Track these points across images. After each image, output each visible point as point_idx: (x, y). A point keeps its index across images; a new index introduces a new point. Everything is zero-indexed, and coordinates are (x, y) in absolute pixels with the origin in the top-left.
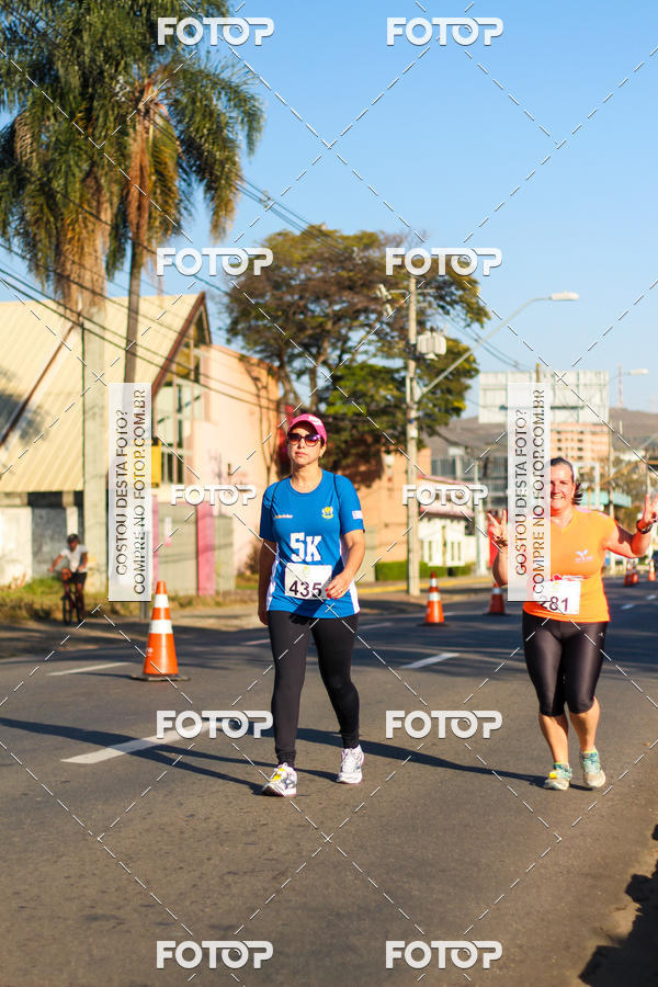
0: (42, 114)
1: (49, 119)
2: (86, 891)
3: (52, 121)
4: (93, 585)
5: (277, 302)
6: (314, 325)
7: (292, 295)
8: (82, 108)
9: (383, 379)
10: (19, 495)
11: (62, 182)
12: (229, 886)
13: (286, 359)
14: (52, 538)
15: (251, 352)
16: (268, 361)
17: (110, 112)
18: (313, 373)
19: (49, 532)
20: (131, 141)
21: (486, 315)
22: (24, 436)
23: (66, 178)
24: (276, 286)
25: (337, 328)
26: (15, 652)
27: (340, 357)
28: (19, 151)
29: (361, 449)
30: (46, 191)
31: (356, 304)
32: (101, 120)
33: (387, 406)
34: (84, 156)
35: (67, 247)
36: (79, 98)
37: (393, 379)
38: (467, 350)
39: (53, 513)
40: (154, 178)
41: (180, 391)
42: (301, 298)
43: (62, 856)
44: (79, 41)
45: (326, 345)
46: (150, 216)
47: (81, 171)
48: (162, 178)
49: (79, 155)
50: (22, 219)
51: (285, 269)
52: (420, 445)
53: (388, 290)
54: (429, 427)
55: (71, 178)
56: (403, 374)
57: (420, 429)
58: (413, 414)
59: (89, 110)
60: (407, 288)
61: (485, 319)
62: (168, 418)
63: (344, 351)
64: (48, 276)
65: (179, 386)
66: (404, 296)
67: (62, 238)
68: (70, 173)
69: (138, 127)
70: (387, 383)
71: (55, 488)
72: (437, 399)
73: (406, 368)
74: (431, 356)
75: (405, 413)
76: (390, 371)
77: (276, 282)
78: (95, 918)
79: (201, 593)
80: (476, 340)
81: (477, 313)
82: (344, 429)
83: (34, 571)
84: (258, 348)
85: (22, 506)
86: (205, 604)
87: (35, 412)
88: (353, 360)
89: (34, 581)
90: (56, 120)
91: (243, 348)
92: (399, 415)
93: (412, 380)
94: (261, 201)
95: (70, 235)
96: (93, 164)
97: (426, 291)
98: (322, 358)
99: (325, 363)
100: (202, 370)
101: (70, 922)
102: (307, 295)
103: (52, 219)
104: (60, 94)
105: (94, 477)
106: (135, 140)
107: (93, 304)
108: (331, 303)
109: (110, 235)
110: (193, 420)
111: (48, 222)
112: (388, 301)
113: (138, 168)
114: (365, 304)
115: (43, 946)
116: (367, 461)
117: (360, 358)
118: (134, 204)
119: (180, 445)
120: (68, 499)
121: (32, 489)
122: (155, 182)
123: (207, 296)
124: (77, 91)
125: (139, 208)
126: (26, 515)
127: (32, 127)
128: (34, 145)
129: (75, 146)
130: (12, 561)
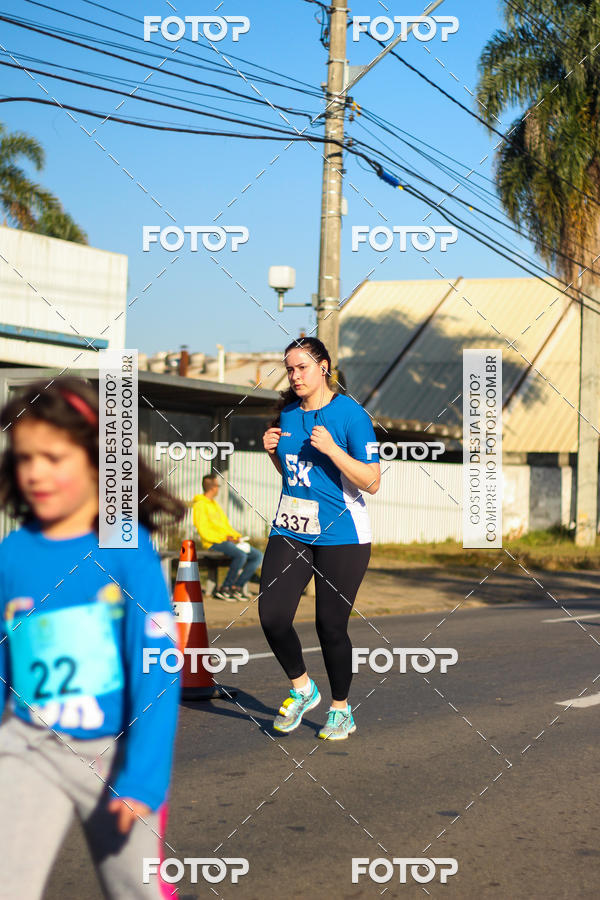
0: (551, 108)
1: (557, 112)
2: (578, 827)
3: (560, 114)
4: (584, 539)
8: (587, 103)
10: (519, 454)
11: (566, 170)
14: (548, 495)
19: (545, 489)
22: (526, 400)
23: (571, 166)
26: (512, 599)
28: (528, 141)
30: (553, 178)
34: (588, 146)
35: (571, 229)
36: (584, 94)
39: (549, 471)
43: (557, 792)
44: (585, 42)
47: (585, 160)
49: (583, 146)
50: (530, 203)
55: (576, 167)
59: (593, 105)
68: (574, 163)
71: (551, 449)
78: (586, 853)
83: (530, 524)
85: (522, 464)
87: (536, 380)
89: (530, 533)
90: (563, 113)
95: (573, 220)
96: (596, 155)
101: (563, 855)
103: (558, 204)
104: (567, 89)
105: (587, 440)
107: (592, 282)
111: (555, 206)
115: (540, 876)
120: (563, 460)
121: (531, 448)
124: (582, 88)
126: (524, 472)
127: (542, 120)
128: (543, 136)
129: (579, 138)
130: (512, 515)
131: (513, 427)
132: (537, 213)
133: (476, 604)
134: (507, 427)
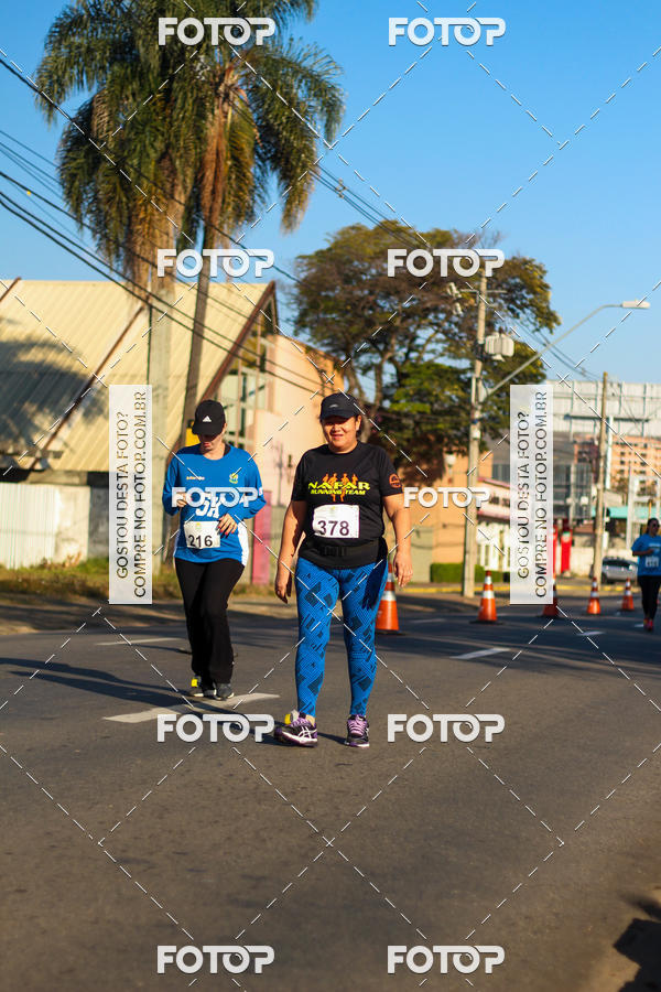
0: (121, 92)
1: (127, 99)
3: (131, 100)
5: (348, 296)
6: (383, 320)
7: (362, 289)
8: (161, 87)
9: (448, 379)
10: (78, 474)
11: (135, 162)
12: (264, 840)
13: (352, 354)
15: (318, 344)
16: (334, 355)
17: (189, 95)
18: (379, 369)
19: (106, 512)
20: (208, 125)
21: (556, 320)
22: (86, 415)
23: (141, 158)
24: (347, 280)
25: (405, 325)
26: (64, 625)
27: (407, 355)
28: (95, 129)
29: (423, 448)
31: (424, 303)
32: (179, 101)
33: (451, 407)
34: (160, 137)
35: (138, 227)
36: (159, 78)
37: (459, 380)
38: (535, 353)
40: (229, 163)
41: (245, 380)
42: (371, 293)
45: (393, 341)
46: (224, 201)
47: (156, 151)
48: (238, 165)
50: (95, 197)
51: (356, 263)
52: (483, 447)
53: (458, 289)
54: (492, 428)
55: (146, 159)
56: (469, 375)
57: (483, 430)
58: (477, 415)
59: (168, 91)
60: (478, 288)
61: (554, 325)
62: (232, 406)
63: (411, 349)
64: (118, 256)
65: (244, 374)
66: (474, 295)
67: (134, 219)
68: (145, 154)
69: (216, 112)
70: (452, 384)
72: (502, 402)
73: (472, 369)
74: (499, 357)
75: (469, 414)
76: (456, 372)
77: (347, 275)
79: (254, 582)
80: (545, 345)
81: (547, 318)
82: (407, 427)
83: (89, 551)
84: (326, 341)
85: (81, 485)
86: (258, 592)
87: (99, 392)
88: (419, 358)
89: (89, 560)
90: (135, 100)
91: (309, 340)
92: (463, 415)
93: (477, 380)
94: (336, 190)
95: (142, 216)
96: (168, 146)
97: (496, 291)
98: (389, 355)
99: (391, 360)
100: (268, 357)
102: (377, 291)
103: (124, 199)
104: (139, 73)
105: (154, 459)
106: (212, 124)
107: (162, 286)
108: (402, 300)
109: (183, 218)
110: (256, 409)
111: (120, 202)
112: (458, 300)
113: (214, 151)
114: (434, 303)
116: (428, 461)
117: (427, 357)
118: (208, 188)
119: (242, 434)
121: (91, 468)
122: (231, 167)
123: (277, 286)
124: (155, 75)
125: (213, 192)
126: (84, 493)
127: (110, 106)
128: (111, 123)
129: (152, 127)
130: (68, 540)
131: (72, 444)
132: (102, 206)
133: (25, 630)
134: (66, 444)
